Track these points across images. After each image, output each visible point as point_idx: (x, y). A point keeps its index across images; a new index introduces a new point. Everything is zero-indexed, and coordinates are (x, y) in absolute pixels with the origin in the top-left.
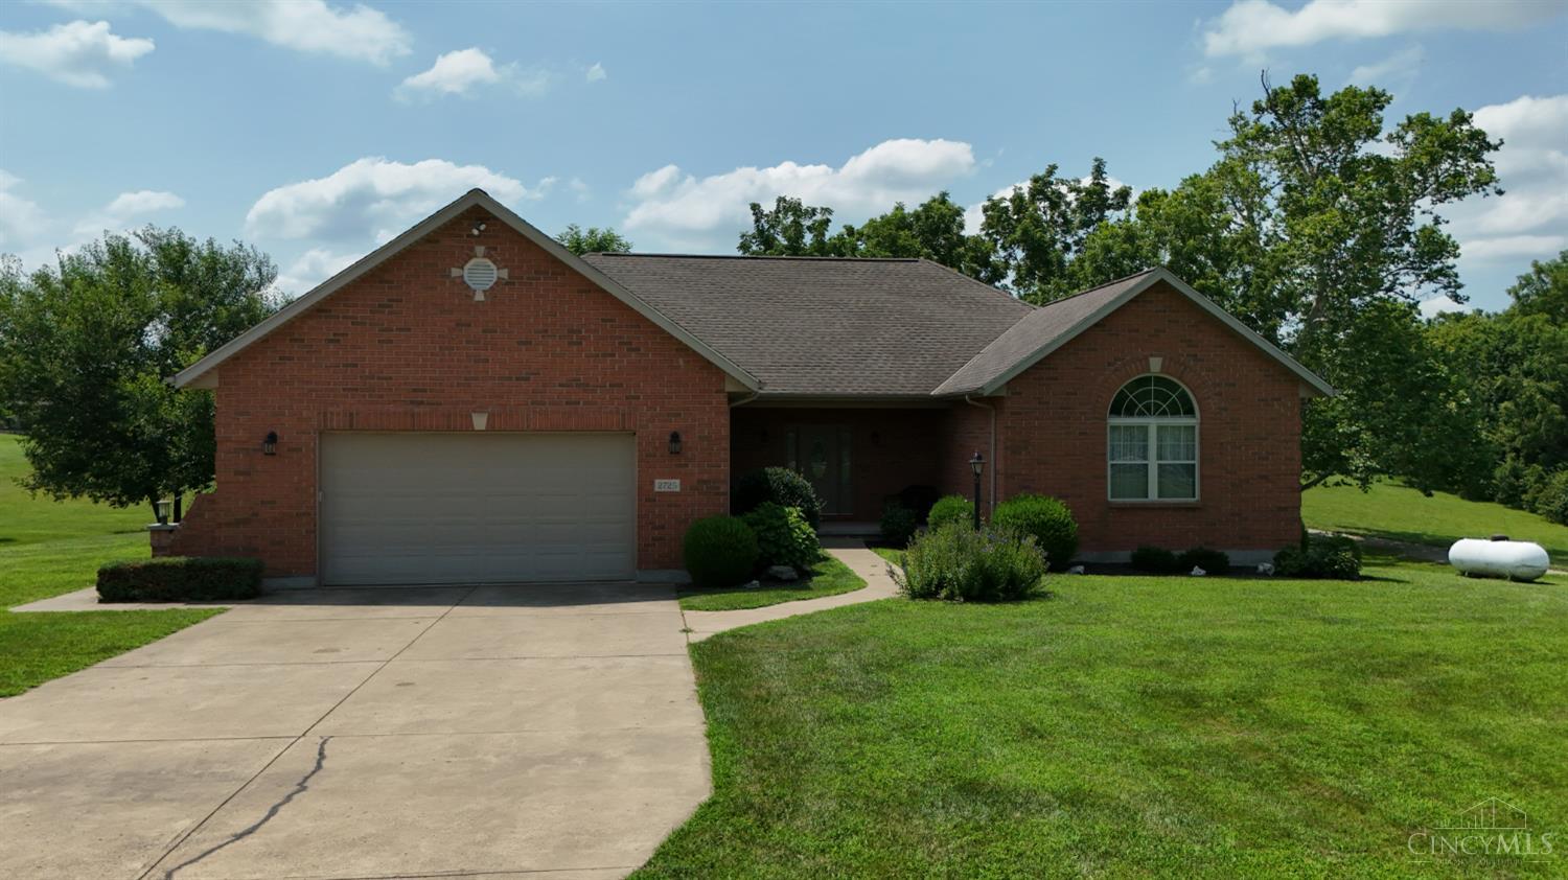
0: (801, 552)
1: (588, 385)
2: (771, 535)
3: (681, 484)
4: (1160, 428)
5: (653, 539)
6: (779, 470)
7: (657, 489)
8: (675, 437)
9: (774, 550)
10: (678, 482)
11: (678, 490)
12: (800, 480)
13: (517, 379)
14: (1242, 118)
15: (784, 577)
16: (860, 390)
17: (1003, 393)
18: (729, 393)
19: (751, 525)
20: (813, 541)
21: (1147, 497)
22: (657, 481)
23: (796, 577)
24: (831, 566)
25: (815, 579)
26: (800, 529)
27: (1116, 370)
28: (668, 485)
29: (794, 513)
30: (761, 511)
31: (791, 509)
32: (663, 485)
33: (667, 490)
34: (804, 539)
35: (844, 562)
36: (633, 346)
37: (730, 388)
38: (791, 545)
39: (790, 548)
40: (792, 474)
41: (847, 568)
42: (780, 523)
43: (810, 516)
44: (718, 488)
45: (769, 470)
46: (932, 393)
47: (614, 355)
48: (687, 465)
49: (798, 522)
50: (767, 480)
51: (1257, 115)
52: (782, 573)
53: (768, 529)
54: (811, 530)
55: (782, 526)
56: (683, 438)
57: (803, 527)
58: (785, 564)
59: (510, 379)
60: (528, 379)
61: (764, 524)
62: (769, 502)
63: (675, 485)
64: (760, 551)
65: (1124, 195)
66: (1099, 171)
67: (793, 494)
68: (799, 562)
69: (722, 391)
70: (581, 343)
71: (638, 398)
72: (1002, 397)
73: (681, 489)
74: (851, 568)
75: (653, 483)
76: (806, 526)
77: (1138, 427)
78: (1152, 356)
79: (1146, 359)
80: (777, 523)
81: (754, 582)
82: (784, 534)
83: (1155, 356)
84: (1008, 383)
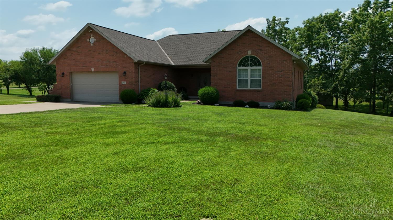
1: (110, 62)
4: (251, 70)
7: (122, 84)
10: (126, 82)
11: (126, 84)
21: (247, 88)
22: (122, 82)
27: (239, 54)
28: (124, 83)
33: (124, 84)
47: (114, 55)
48: (127, 79)
56: (126, 73)
59: (97, 61)
60: (100, 61)
69: (133, 63)
70: (108, 53)
71: (118, 64)
77: (245, 69)
83: (249, 50)
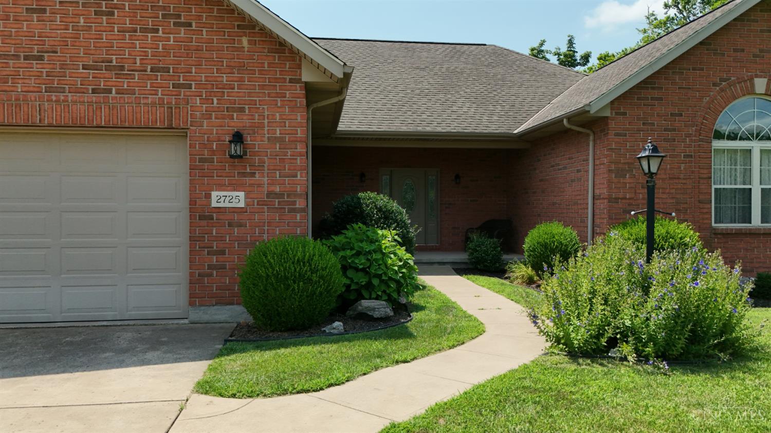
0: (398, 282)
1: (122, 68)
2: (361, 262)
3: (246, 197)
5: (210, 267)
6: (373, 195)
7: (214, 204)
8: (238, 138)
9: (363, 281)
10: (242, 194)
11: (242, 205)
12: (394, 205)
13: (26, 58)
14: (653, 15)
15: (376, 315)
16: (448, 129)
17: (607, 113)
18: (306, 83)
19: (335, 250)
20: (410, 269)
21: (751, 223)
22: (215, 195)
23: (392, 314)
24: (430, 296)
25: (414, 314)
26: (395, 254)
27: (722, 90)
28: (229, 199)
29: (387, 237)
30: (350, 234)
31: (385, 232)
32: (222, 199)
33: (227, 205)
34: (400, 267)
35: (443, 292)
36: (183, 20)
37: (307, 76)
38: (385, 273)
39: (384, 278)
40: (386, 199)
41: (449, 301)
42: (373, 247)
43: (406, 242)
44: (294, 203)
45: (361, 195)
46: (515, 132)
47: (157, 31)
48: (253, 175)
49: (392, 246)
50: (360, 204)
51: (666, 10)
52: (374, 309)
53: (358, 254)
54: (408, 255)
55: (375, 251)
56: (248, 140)
57: (398, 252)
58: (378, 298)
59: (17, 57)
60: (40, 58)
61: (352, 249)
62: (360, 225)
63: (237, 199)
64: (345, 281)
65: (586, 58)
66: (571, 43)
67: (387, 219)
68: (395, 295)
69: (299, 81)
70: (112, 14)
71: (190, 86)
72: (607, 117)
73: (247, 204)
74: (453, 300)
75: (209, 196)
76: (401, 251)
77: (741, 150)
78: (757, 76)
79: (751, 79)
80: (367, 247)
81: (337, 324)
82: (376, 260)
83: (761, 77)
84: (612, 102)
